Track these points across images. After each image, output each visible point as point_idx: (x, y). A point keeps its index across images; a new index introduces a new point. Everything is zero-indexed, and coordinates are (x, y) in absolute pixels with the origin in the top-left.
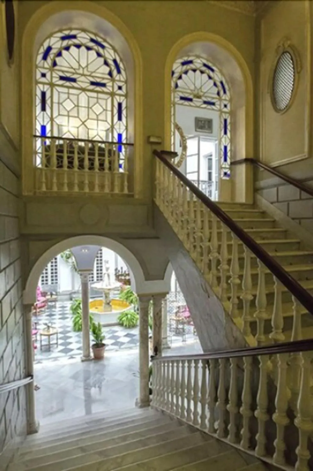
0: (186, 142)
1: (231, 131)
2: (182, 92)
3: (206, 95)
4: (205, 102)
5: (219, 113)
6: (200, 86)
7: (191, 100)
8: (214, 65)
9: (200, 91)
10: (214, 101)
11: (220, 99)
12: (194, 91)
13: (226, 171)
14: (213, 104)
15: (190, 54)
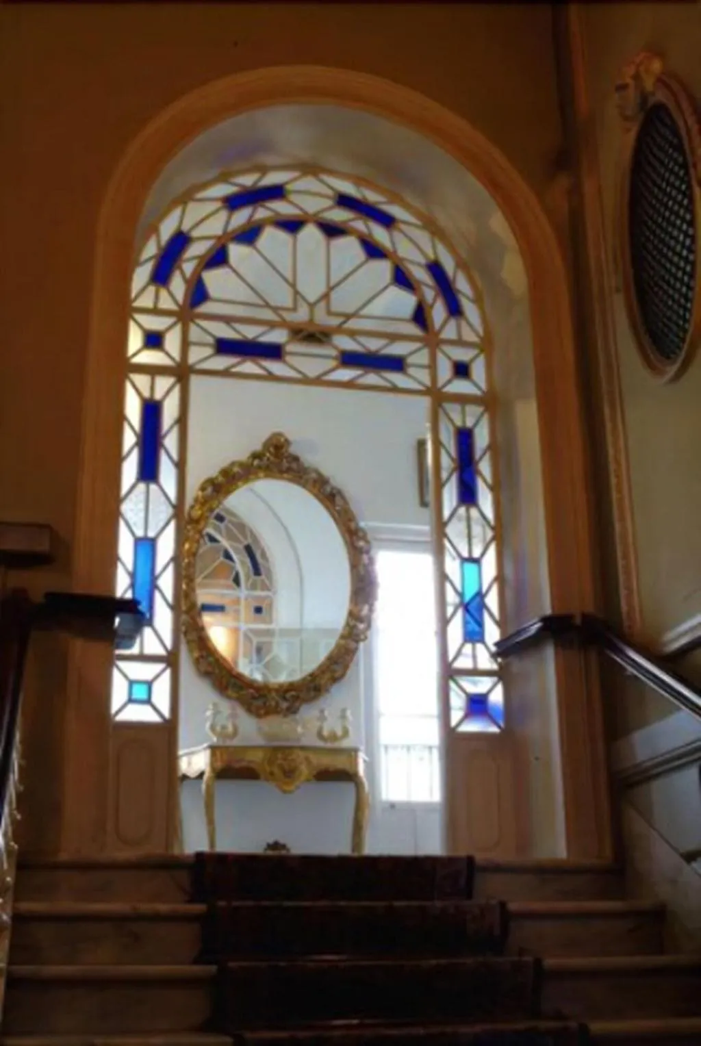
0: (372, 561)
1: (494, 488)
2: (228, 320)
3: (352, 324)
4: (349, 359)
5: (425, 402)
6: (322, 289)
7: (274, 352)
8: (395, 198)
9: (321, 309)
10: (397, 349)
11: (432, 340)
12: (294, 309)
13: (481, 686)
14: (397, 364)
15: (269, 160)
